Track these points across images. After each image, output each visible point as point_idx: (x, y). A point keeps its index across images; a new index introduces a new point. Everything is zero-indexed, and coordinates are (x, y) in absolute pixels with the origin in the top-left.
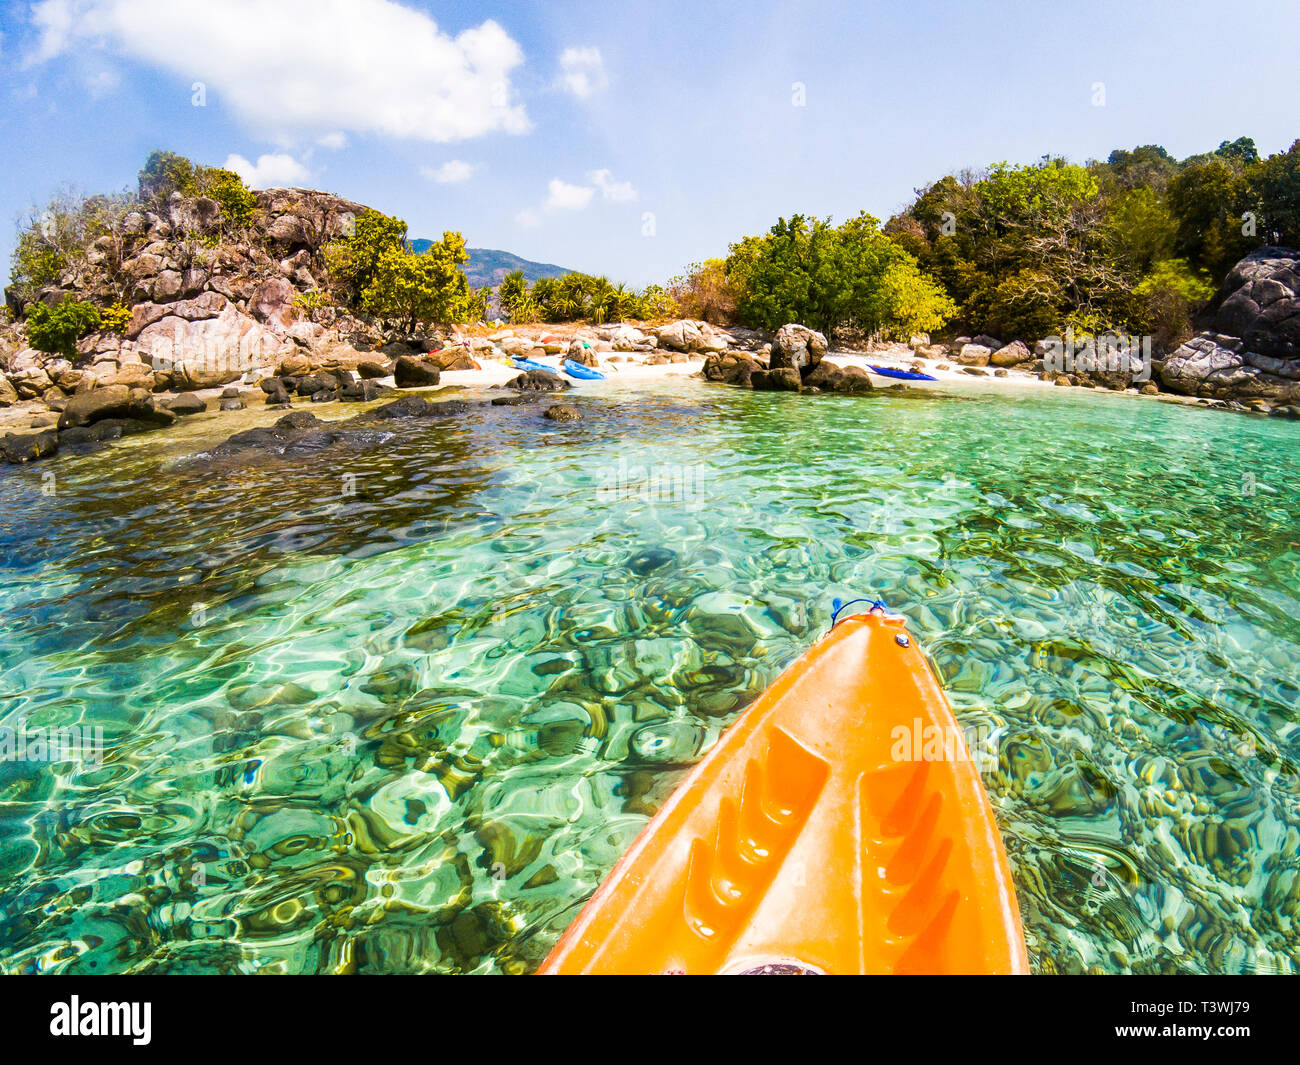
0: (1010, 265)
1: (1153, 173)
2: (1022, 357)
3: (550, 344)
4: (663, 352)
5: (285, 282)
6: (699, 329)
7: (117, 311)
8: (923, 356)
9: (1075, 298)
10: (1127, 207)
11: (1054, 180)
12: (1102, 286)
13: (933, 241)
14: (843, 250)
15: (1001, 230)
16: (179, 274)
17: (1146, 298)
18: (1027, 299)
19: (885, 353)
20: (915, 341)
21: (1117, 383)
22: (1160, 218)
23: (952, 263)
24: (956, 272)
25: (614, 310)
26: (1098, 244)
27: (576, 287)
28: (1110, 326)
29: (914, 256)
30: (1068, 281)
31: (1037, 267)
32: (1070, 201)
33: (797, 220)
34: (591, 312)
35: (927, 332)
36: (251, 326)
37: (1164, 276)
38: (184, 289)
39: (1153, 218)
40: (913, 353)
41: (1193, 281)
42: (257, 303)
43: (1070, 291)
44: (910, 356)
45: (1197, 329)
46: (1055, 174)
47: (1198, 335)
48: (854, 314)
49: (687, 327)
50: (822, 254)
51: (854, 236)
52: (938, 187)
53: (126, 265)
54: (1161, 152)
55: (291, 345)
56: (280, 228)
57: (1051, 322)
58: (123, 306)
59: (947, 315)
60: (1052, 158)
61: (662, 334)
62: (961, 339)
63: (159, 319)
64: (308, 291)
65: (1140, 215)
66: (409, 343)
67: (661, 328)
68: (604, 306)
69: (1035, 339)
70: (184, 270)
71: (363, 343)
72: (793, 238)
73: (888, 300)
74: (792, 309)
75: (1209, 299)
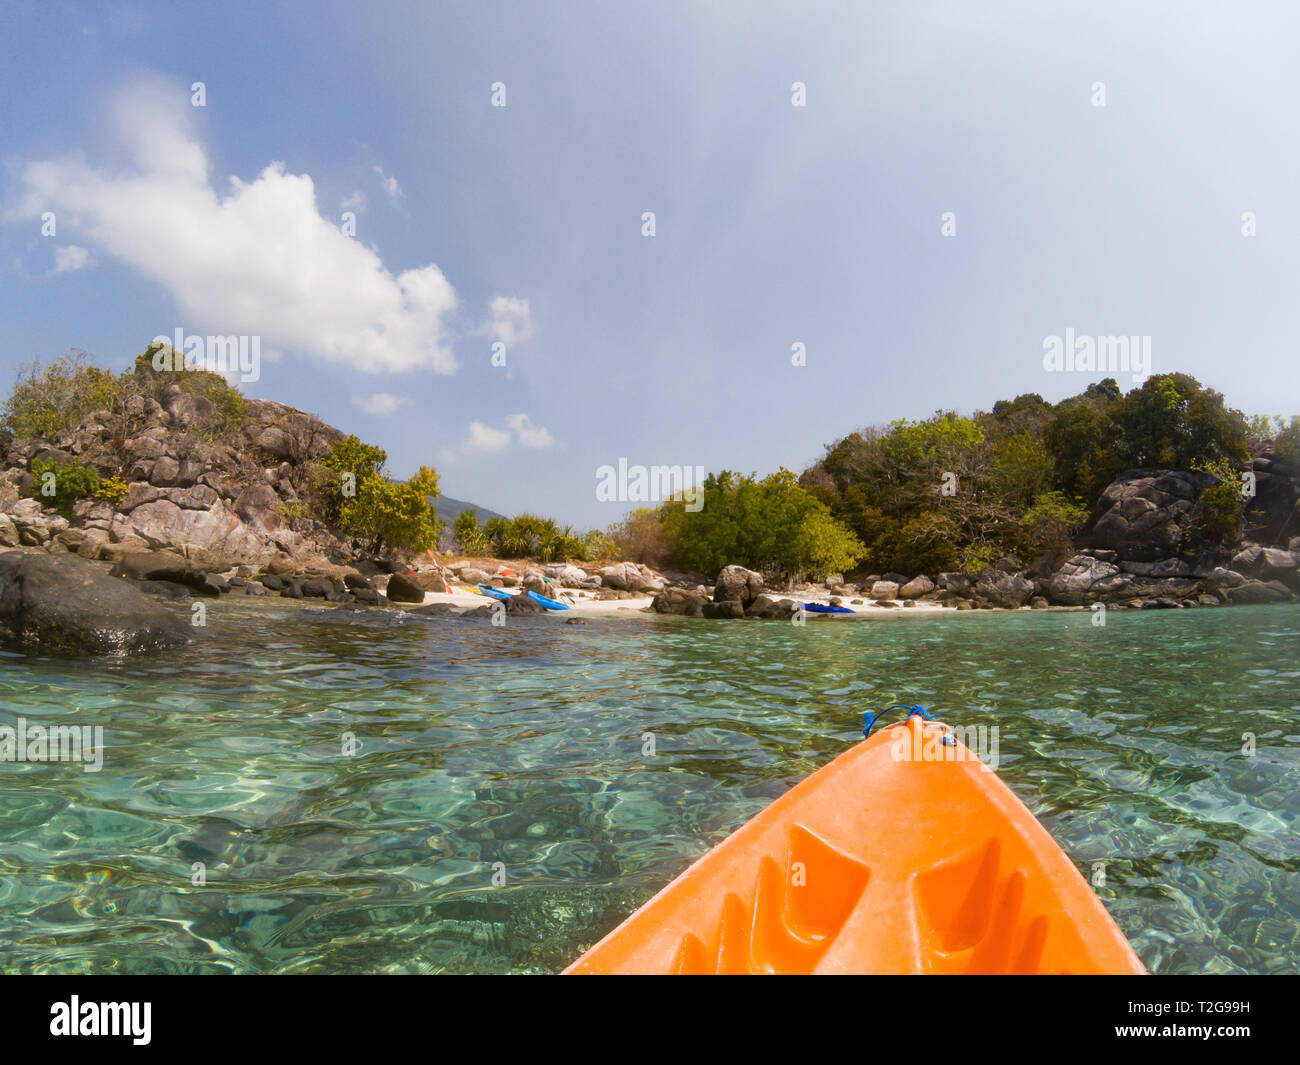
0: (912, 509)
1: (1031, 419)
2: (927, 590)
3: (508, 577)
4: (608, 590)
5: (270, 489)
6: (640, 570)
7: (115, 484)
8: (839, 593)
9: (970, 532)
10: (1011, 450)
11: (946, 433)
12: (992, 521)
13: (843, 491)
14: (766, 502)
15: (902, 479)
16: (177, 462)
17: (1032, 527)
18: (928, 538)
19: (804, 593)
20: (830, 580)
21: (1011, 603)
22: (1037, 459)
23: (861, 510)
24: (864, 518)
25: (561, 550)
26: (987, 485)
27: (525, 527)
28: (1002, 554)
29: (827, 505)
30: (963, 520)
31: (935, 509)
32: (961, 450)
33: (725, 476)
34: (539, 551)
35: (842, 572)
36: (238, 525)
37: (1045, 507)
38: (180, 478)
39: (1032, 458)
40: (829, 592)
41: (1070, 508)
42: (243, 505)
43: (965, 528)
44: (827, 595)
45: (1078, 548)
46: (947, 427)
47: (1079, 554)
48: (775, 559)
49: (628, 568)
50: (748, 507)
51: (774, 489)
52: (845, 443)
53: (129, 443)
54: (1037, 399)
55: (273, 549)
56: (269, 437)
57: (950, 556)
58: (121, 480)
59: (858, 557)
60: (944, 413)
61: (606, 574)
62: (871, 577)
63: (154, 501)
64: (289, 501)
65: (1021, 456)
66: (376, 562)
67: (603, 569)
68: (552, 545)
69: (937, 573)
70: (181, 459)
71: (337, 557)
72: (722, 491)
73: (807, 544)
74: (723, 554)
75: (1084, 521)
